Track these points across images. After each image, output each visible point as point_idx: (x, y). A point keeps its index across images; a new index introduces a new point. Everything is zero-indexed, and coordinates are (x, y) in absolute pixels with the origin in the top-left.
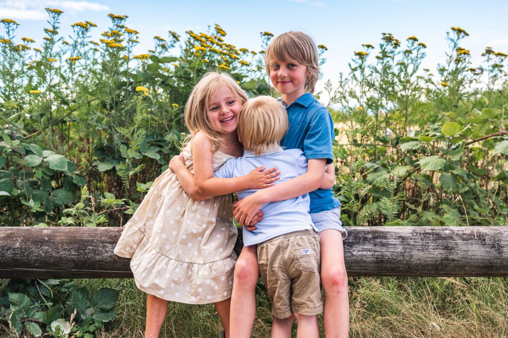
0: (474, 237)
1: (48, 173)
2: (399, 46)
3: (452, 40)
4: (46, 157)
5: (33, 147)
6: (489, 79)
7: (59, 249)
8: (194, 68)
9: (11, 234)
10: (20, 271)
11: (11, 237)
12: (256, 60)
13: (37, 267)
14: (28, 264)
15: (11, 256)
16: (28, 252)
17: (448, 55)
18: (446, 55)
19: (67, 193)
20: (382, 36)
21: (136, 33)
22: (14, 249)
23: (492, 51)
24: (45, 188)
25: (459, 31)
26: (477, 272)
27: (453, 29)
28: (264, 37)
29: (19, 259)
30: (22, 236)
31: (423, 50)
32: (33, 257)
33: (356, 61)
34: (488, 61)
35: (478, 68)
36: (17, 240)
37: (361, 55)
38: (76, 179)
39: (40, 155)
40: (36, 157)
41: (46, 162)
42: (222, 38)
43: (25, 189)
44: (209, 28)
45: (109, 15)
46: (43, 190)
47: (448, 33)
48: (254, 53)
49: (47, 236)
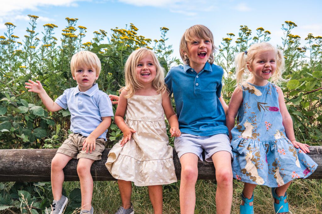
0: (317, 152)
1: (32, 118)
2: (250, 34)
3: (286, 29)
4: (31, 108)
5: (23, 101)
6: (311, 54)
7: (48, 163)
8: (121, 51)
9: (17, 153)
10: (23, 177)
11: (17, 155)
12: (158, 46)
13: (33, 174)
14: (28, 172)
15: (17, 167)
16: (28, 164)
17: (283, 40)
18: (282, 39)
19: (42, 131)
20: (240, 28)
21: (85, 28)
22: (19, 163)
23: (312, 36)
24: (30, 127)
25: (291, 23)
26: (319, 175)
27: (287, 22)
28: (162, 31)
29: (22, 169)
30: (24, 155)
31: (268, 36)
32: (31, 168)
33: (224, 44)
34: (310, 43)
35: (303, 48)
36: (20, 157)
37: (227, 40)
38: (49, 121)
39: (27, 106)
40: (25, 107)
41: (31, 110)
42: (136, 32)
43: (19, 127)
44: (127, 26)
45: (66, 19)
46: (28, 129)
47: (283, 25)
48: (156, 41)
49: (39, 155)
